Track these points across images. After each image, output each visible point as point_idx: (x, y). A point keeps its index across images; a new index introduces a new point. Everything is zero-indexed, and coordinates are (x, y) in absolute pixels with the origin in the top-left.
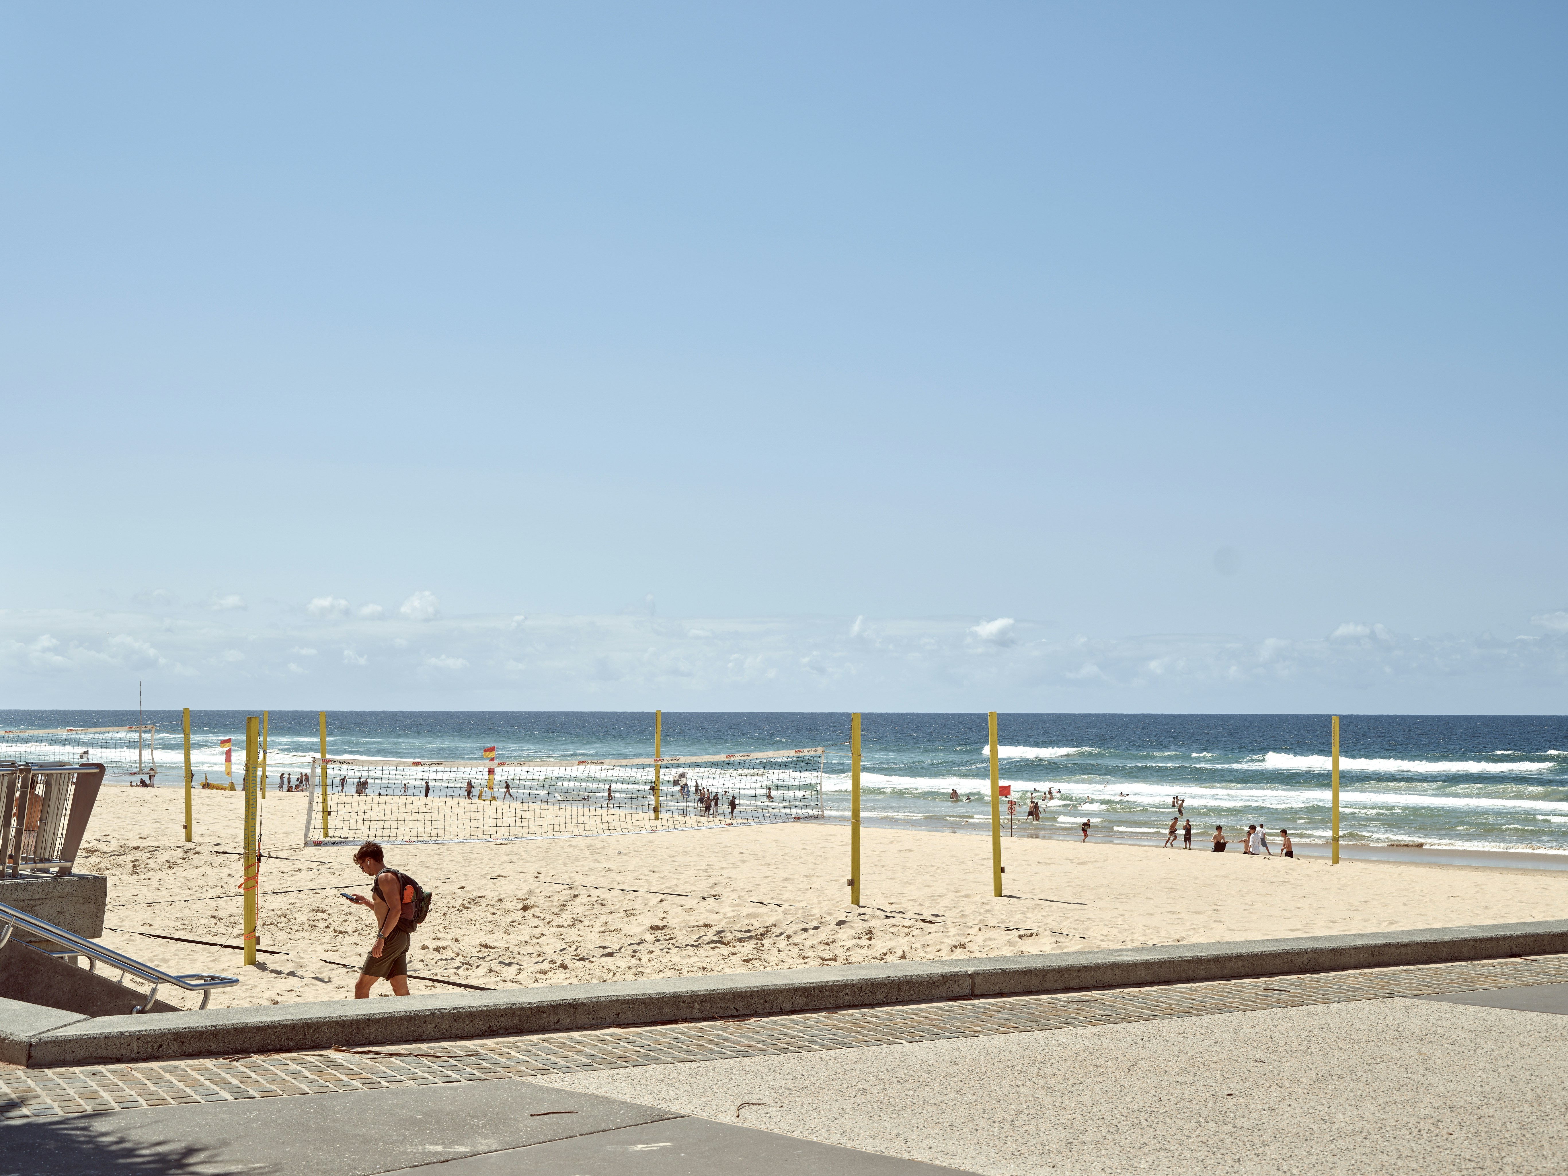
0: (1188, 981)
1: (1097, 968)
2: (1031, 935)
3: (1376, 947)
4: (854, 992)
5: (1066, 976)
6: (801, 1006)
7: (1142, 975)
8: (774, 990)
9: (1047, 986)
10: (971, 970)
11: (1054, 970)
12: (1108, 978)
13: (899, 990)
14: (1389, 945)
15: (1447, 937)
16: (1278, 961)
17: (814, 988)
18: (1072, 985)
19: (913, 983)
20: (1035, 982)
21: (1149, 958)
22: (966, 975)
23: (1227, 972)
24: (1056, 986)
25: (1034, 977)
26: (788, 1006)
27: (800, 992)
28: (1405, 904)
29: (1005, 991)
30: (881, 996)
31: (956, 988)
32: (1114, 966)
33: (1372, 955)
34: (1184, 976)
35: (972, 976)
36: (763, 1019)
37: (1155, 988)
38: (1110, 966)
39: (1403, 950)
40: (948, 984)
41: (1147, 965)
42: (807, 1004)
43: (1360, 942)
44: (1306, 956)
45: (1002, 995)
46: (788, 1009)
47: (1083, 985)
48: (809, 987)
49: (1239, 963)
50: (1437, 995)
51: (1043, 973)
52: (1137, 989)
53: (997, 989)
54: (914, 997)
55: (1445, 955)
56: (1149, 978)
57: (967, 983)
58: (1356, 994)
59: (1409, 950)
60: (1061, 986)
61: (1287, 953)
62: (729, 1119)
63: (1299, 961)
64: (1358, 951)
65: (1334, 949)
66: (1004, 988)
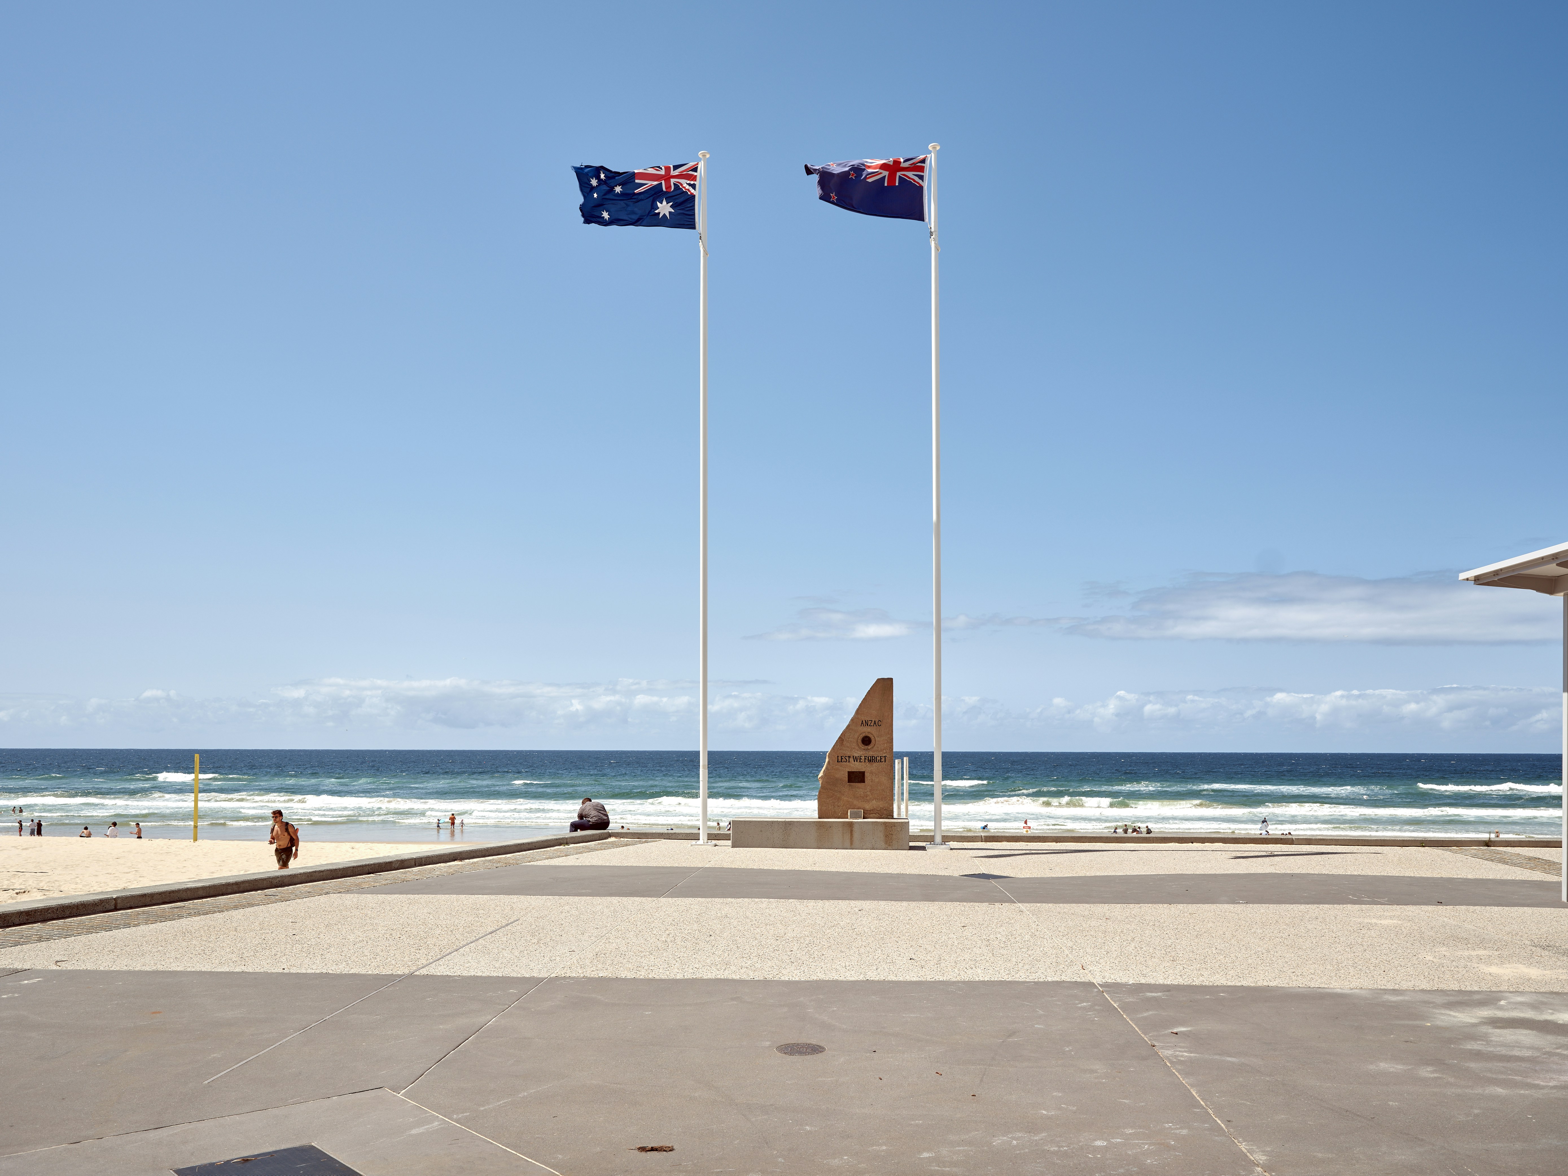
0: (223, 895)
1: (179, 891)
2: (24, 892)
3: (309, 873)
4: (53, 912)
5: (164, 896)
6: (25, 921)
7: (201, 893)
8: (9, 914)
9: (154, 902)
10: (114, 896)
11: (157, 894)
12: (184, 896)
13: (78, 909)
14: (315, 872)
15: (341, 867)
16: (265, 882)
17: (31, 911)
18: (166, 901)
19: (85, 905)
20: (148, 900)
21: (202, 885)
22: (112, 899)
23: (241, 889)
24: (158, 902)
25: (147, 898)
26: (17, 921)
27: (24, 914)
28: (247, 861)
29: (132, 906)
30: (68, 913)
31: (107, 906)
32: (187, 890)
33: (308, 877)
34: (221, 893)
35: (115, 899)
36: (7, 929)
37: (208, 899)
38: (185, 889)
39: (321, 873)
40: (103, 904)
41: (203, 888)
42: (28, 920)
43: (302, 871)
44: (278, 879)
45: (131, 908)
46: (17, 923)
47: (172, 900)
48: (29, 911)
49: (247, 885)
50: (348, 891)
51: (152, 895)
52: (201, 900)
53: (128, 905)
54: (85, 912)
55: (340, 875)
56: (204, 895)
57: (113, 903)
58: (309, 894)
59: (324, 873)
60: (161, 901)
61: (269, 878)
62: (55, 968)
63: (275, 882)
64: (301, 875)
65: (291, 875)
66: (132, 904)
